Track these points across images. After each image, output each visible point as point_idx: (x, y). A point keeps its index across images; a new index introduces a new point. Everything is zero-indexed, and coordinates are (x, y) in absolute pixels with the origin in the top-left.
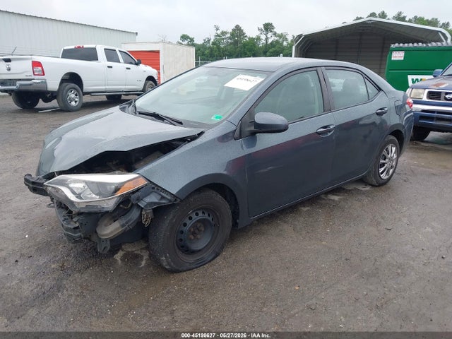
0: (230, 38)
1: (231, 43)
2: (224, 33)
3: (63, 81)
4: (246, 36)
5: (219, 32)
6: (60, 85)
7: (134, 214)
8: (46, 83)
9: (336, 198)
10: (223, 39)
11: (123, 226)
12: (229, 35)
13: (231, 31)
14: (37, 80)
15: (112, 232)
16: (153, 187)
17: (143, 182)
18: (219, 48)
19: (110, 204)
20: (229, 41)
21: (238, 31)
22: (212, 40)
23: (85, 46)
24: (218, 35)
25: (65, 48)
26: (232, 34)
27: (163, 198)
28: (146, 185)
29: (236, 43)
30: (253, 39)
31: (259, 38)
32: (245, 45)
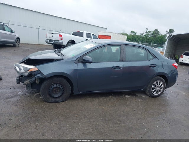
0: (152, 34)
1: (152, 36)
2: (150, 32)
3: (68, 42)
4: (160, 34)
5: (148, 31)
6: (67, 44)
7: (34, 79)
8: (62, 42)
9: (128, 97)
10: (149, 34)
11: (29, 81)
12: (152, 33)
13: (153, 31)
14: (60, 41)
15: (27, 83)
16: (39, 72)
17: (37, 69)
18: (146, 38)
19: (27, 74)
20: (152, 35)
21: (156, 31)
22: (144, 34)
23: (80, 31)
24: (147, 33)
25: (74, 31)
26: (153, 33)
27: (42, 76)
28: (38, 71)
29: (155, 36)
30: (163, 35)
31: (166, 35)
32: (159, 37)
